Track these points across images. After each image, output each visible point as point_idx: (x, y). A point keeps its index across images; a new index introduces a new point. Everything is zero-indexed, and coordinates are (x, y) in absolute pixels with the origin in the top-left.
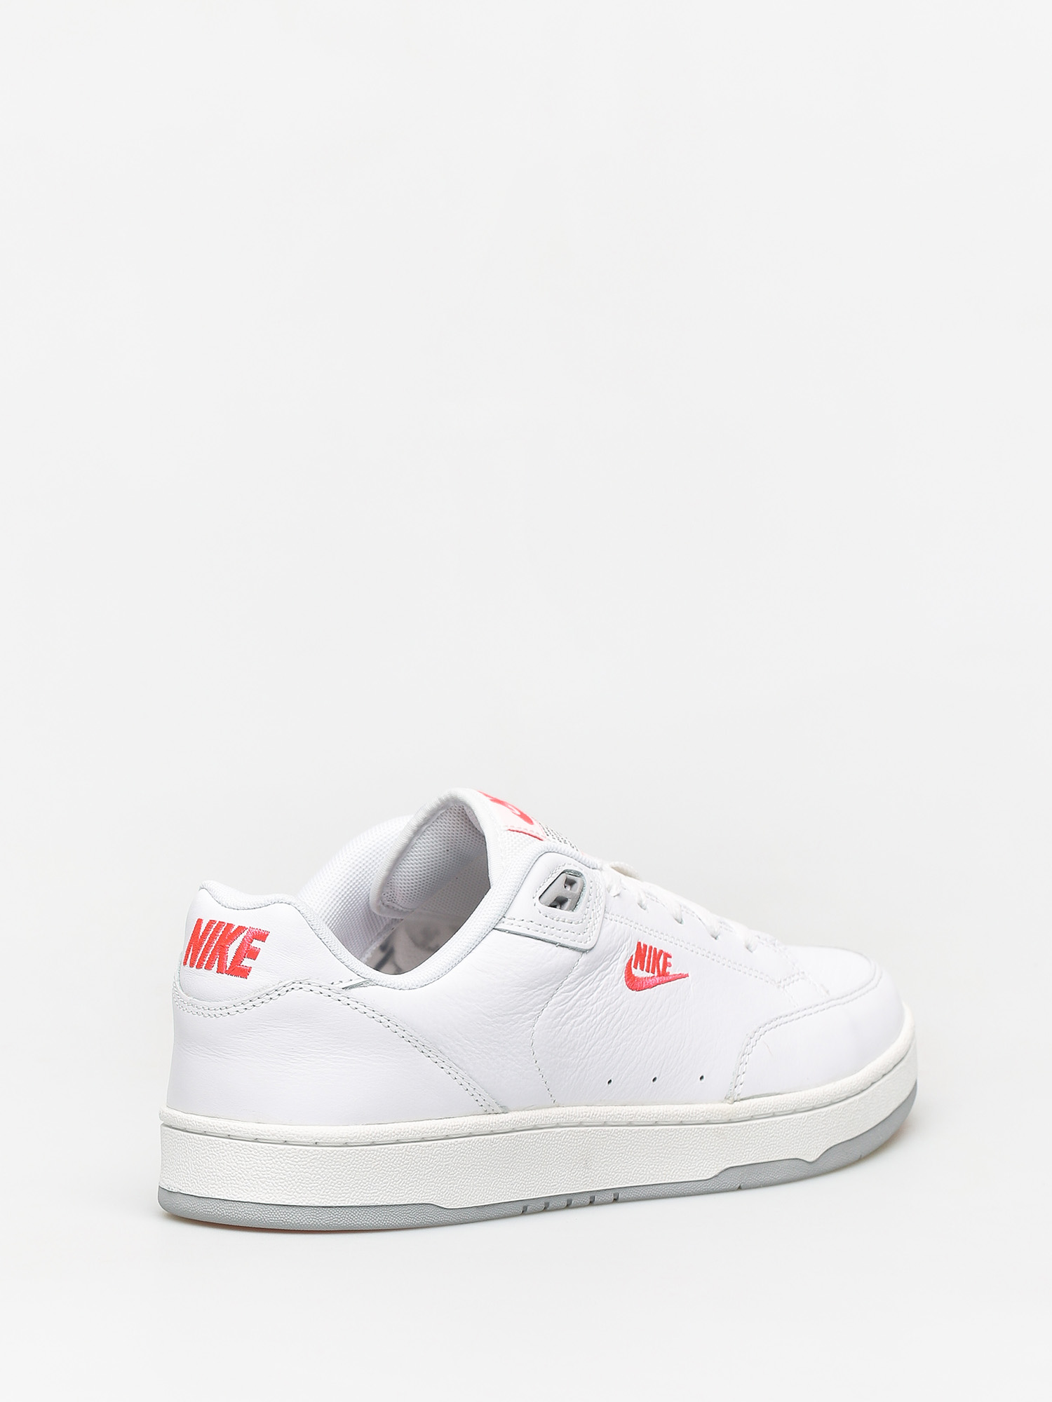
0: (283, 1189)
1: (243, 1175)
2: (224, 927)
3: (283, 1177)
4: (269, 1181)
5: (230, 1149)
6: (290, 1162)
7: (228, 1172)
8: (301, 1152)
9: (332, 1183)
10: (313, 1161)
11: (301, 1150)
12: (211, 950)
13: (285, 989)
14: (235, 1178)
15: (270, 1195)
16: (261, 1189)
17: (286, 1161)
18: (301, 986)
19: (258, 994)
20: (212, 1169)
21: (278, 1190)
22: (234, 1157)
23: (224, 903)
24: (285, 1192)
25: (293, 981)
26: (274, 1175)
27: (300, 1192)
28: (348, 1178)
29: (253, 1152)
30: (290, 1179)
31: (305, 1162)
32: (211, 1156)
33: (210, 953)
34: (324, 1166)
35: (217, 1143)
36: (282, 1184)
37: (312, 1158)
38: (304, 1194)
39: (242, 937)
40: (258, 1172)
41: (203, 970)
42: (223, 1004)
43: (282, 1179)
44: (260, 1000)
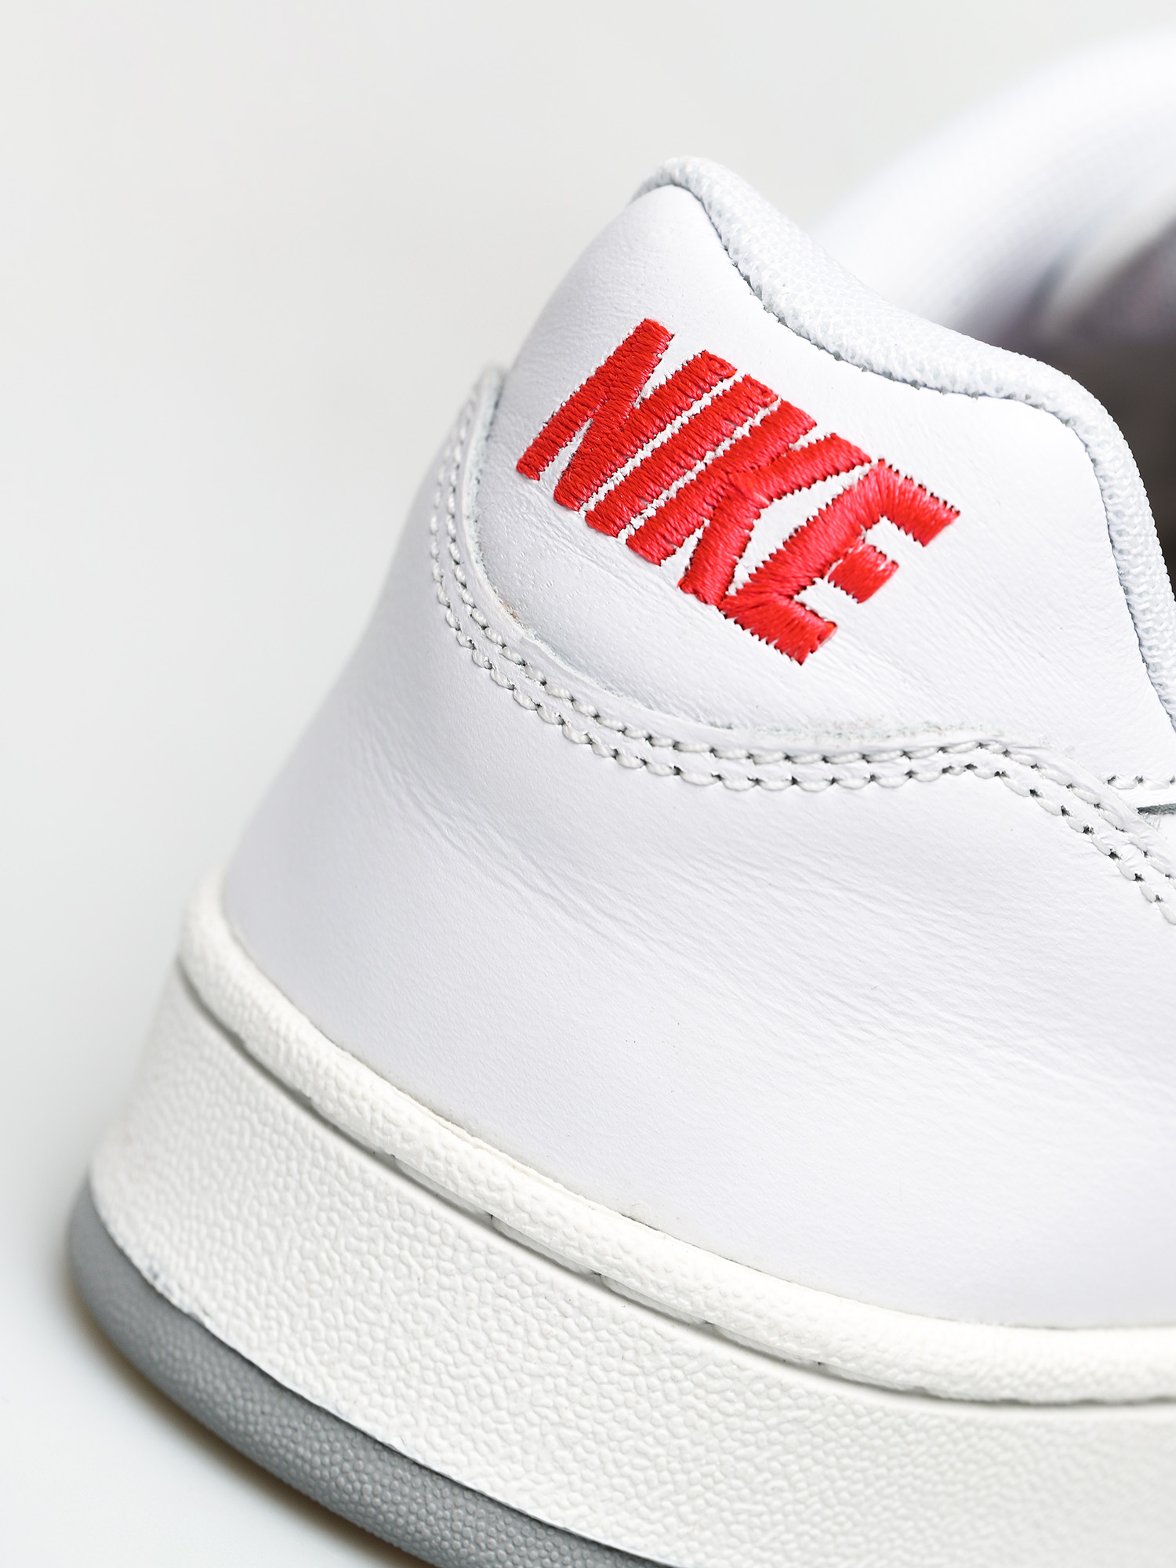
0: (631, 1490)
1: (499, 1390)
2: (763, 413)
3: (652, 1451)
4: (590, 1444)
5: (483, 1272)
6: (702, 1406)
7: (438, 1353)
8: (759, 1386)
9: (817, 1513)
10: (787, 1427)
11: (759, 1378)
12: (680, 483)
13: (943, 760)
14: (459, 1386)
15: (577, 1497)
16: (549, 1466)
17: (690, 1399)
18: (1003, 764)
19: (829, 745)
20: (377, 1310)
21: (614, 1488)
22: (487, 1311)
23: (781, 304)
24: (635, 1502)
25: (981, 736)
26: (621, 1433)
27: (693, 1518)
28: (878, 1509)
29: (570, 1322)
30: (675, 1465)
31: (756, 1424)
32: (390, 1261)
33: (672, 493)
34: (820, 1454)
35: (436, 1226)
36: (639, 1475)
37: (791, 1414)
38: (703, 1529)
39: (836, 485)
40: (562, 1401)
41: (615, 547)
42: (668, 725)
43: (644, 1455)
44: (829, 771)
